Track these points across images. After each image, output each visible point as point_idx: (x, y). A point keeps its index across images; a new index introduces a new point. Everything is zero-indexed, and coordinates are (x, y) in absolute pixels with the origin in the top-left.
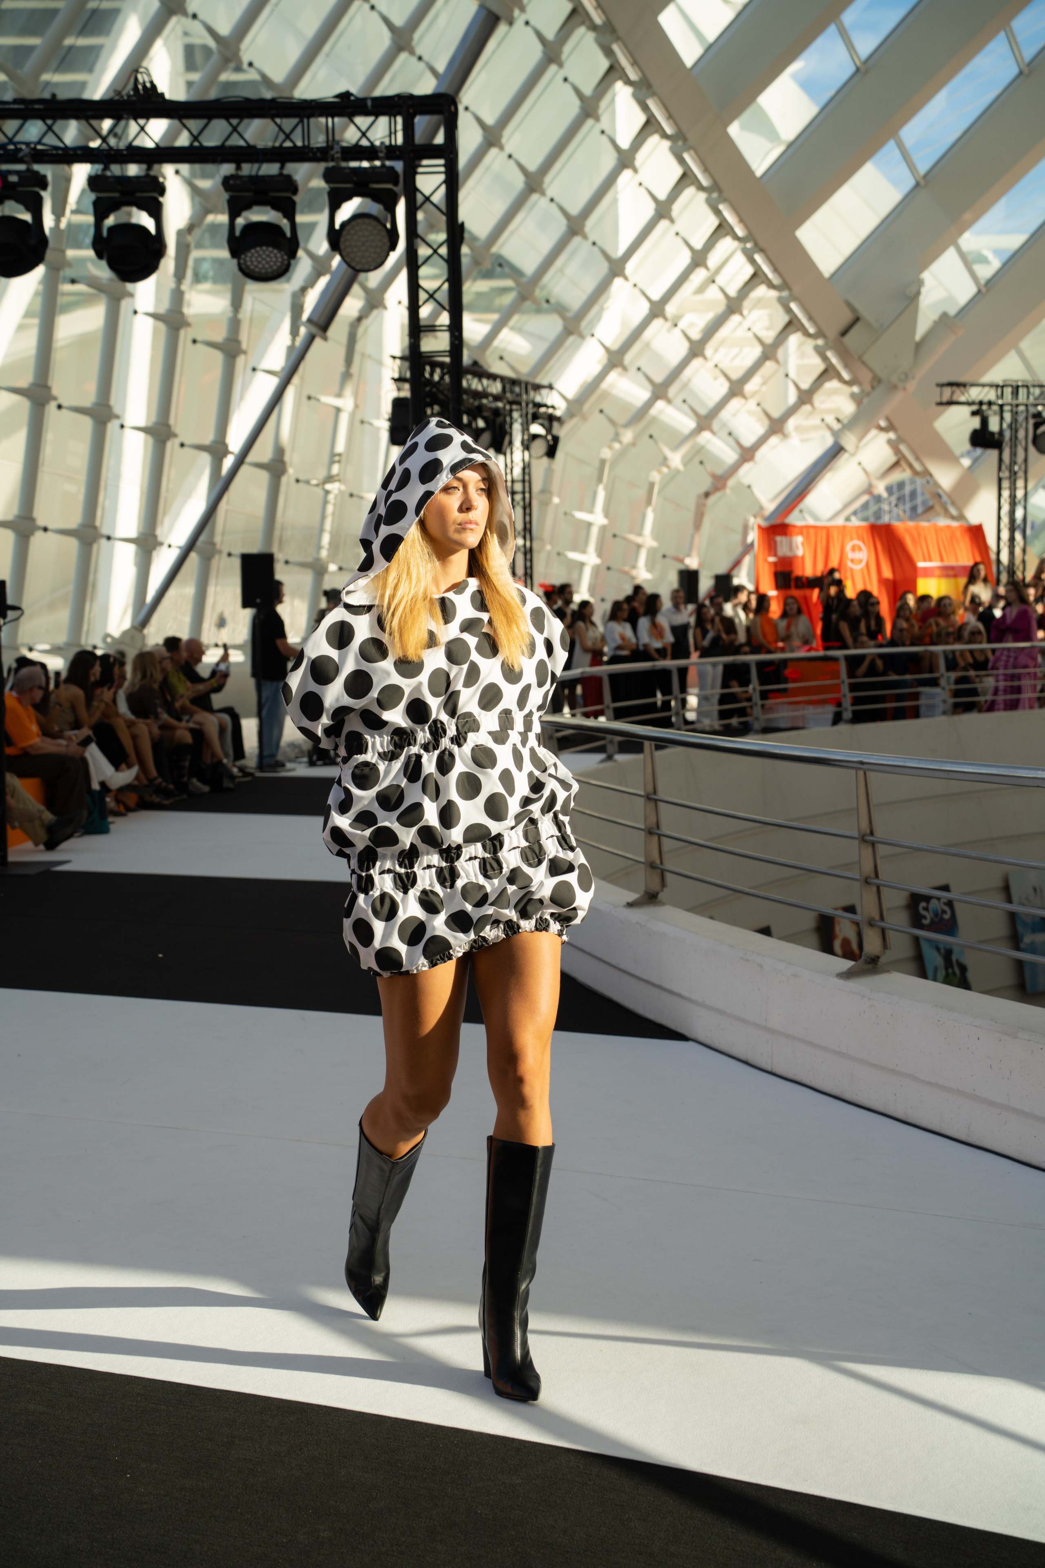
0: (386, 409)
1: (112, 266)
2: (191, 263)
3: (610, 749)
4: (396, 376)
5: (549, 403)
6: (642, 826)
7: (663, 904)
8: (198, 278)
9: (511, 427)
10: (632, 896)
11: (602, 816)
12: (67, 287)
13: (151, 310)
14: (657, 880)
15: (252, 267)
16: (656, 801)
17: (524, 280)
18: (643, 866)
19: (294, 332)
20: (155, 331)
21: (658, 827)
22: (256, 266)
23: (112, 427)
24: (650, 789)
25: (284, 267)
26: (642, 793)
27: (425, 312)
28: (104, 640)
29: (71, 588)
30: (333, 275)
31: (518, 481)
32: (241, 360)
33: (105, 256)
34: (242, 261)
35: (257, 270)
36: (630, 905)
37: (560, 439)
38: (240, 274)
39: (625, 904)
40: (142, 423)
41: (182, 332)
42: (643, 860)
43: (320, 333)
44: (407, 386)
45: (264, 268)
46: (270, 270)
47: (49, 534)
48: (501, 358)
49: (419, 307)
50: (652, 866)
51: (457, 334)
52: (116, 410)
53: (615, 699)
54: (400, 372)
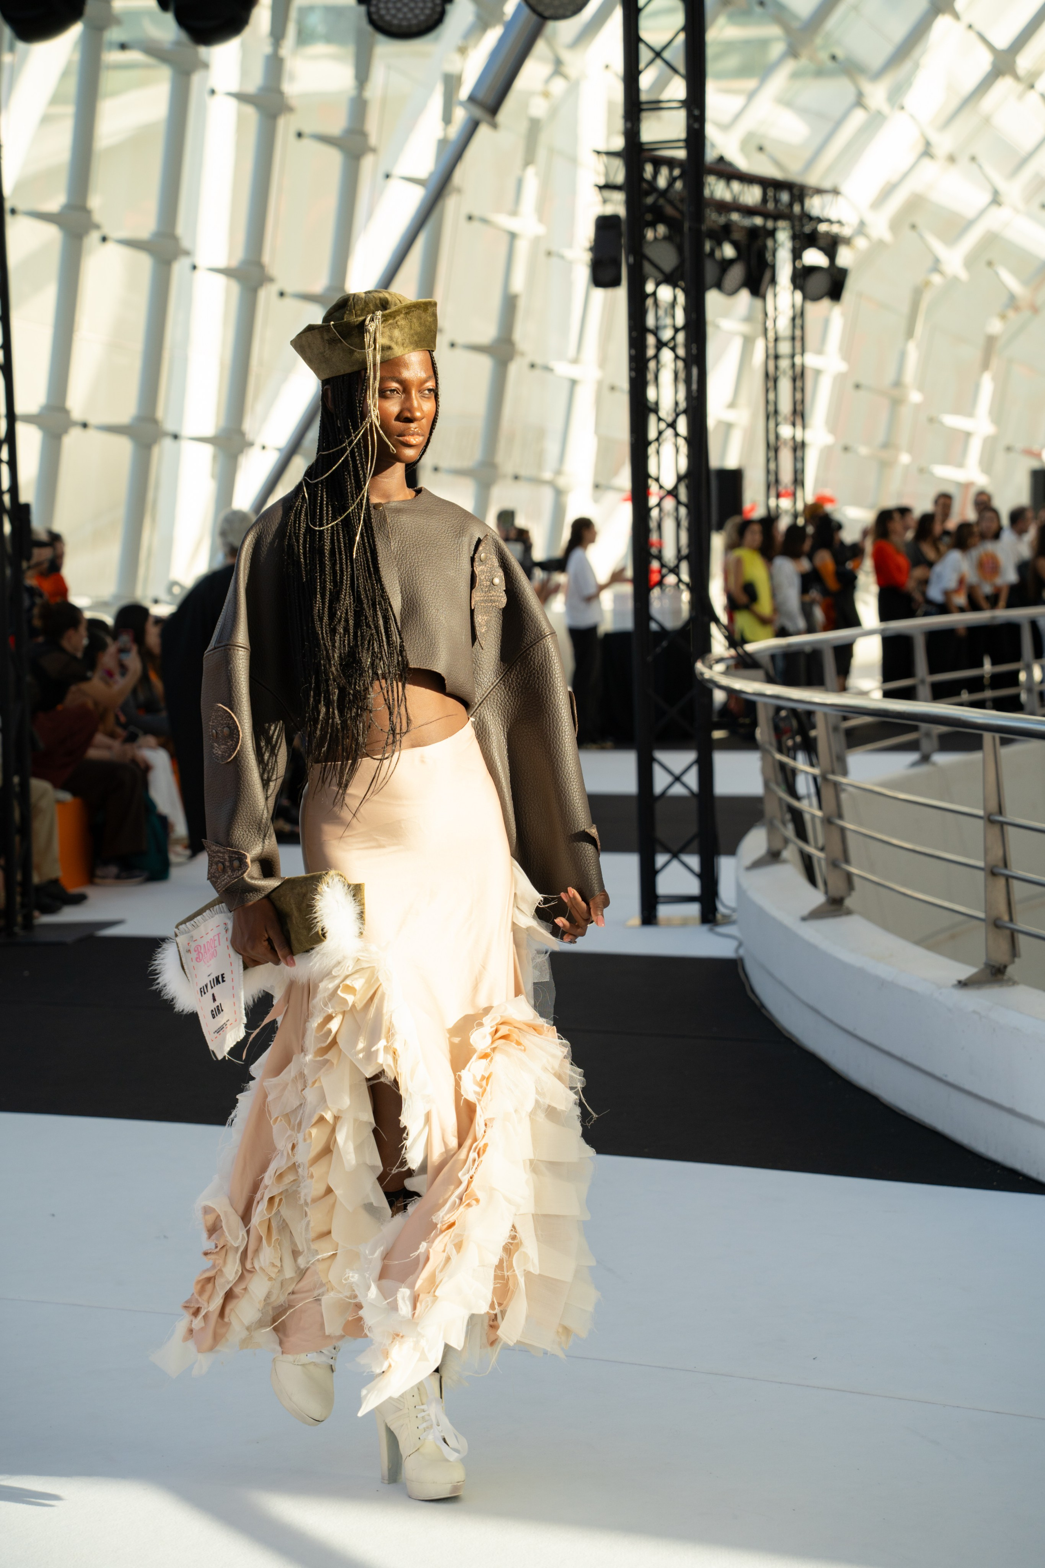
0: (586, 233)
1: (182, 21)
2: (293, 14)
3: (925, 745)
4: (602, 182)
5: (833, 218)
6: (981, 864)
7: (1014, 983)
8: (304, 38)
9: (774, 255)
10: (966, 971)
11: (918, 848)
12: (113, 57)
13: (235, 88)
14: (1004, 946)
15: (388, 18)
16: (1002, 824)
17: (796, 25)
18: (983, 924)
19: (447, 119)
20: (241, 119)
21: (1006, 865)
22: (394, 16)
23: (179, 267)
24: (993, 806)
25: (436, 16)
26: (981, 813)
27: (646, 80)
28: (170, 591)
29: (121, 512)
30: (508, 26)
31: (785, 339)
32: (368, 163)
33: (172, 7)
34: (373, 9)
35: (395, 22)
36: (963, 984)
37: (848, 272)
38: (369, 29)
39: (955, 982)
40: (222, 263)
41: (282, 122)
42: (982, 915)
43: (487, 117)
44: (619, 197)
45: (405, 18)
46: (414, 22)
47: (91, 433)
48: (761, 149)
49: (639, 73)
50: (996, 924)
51: (697, 112)
52: (185, 243)
53: (932, 670)
54: (607, 174)
